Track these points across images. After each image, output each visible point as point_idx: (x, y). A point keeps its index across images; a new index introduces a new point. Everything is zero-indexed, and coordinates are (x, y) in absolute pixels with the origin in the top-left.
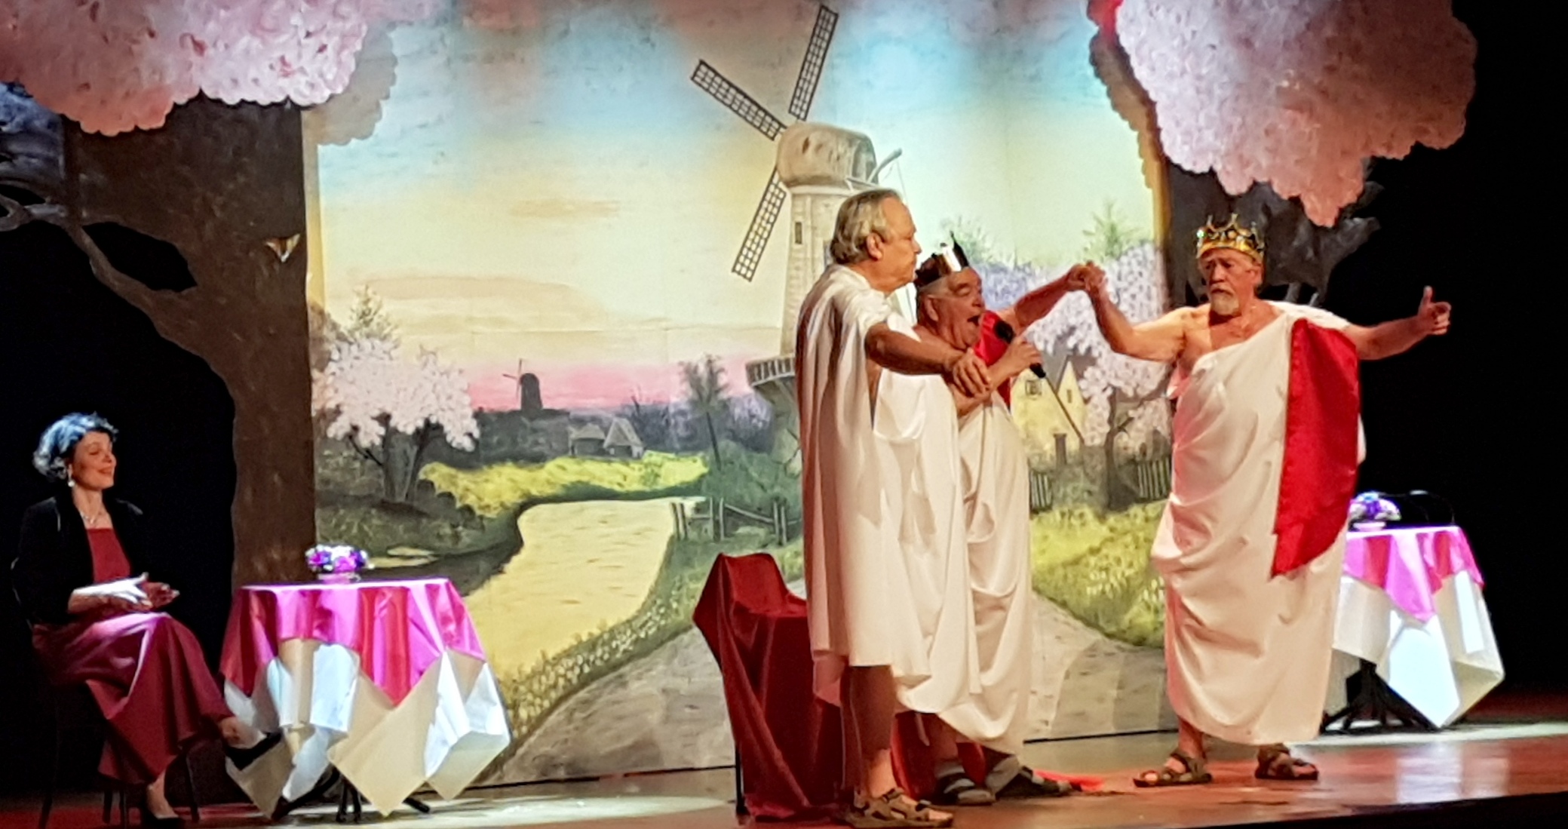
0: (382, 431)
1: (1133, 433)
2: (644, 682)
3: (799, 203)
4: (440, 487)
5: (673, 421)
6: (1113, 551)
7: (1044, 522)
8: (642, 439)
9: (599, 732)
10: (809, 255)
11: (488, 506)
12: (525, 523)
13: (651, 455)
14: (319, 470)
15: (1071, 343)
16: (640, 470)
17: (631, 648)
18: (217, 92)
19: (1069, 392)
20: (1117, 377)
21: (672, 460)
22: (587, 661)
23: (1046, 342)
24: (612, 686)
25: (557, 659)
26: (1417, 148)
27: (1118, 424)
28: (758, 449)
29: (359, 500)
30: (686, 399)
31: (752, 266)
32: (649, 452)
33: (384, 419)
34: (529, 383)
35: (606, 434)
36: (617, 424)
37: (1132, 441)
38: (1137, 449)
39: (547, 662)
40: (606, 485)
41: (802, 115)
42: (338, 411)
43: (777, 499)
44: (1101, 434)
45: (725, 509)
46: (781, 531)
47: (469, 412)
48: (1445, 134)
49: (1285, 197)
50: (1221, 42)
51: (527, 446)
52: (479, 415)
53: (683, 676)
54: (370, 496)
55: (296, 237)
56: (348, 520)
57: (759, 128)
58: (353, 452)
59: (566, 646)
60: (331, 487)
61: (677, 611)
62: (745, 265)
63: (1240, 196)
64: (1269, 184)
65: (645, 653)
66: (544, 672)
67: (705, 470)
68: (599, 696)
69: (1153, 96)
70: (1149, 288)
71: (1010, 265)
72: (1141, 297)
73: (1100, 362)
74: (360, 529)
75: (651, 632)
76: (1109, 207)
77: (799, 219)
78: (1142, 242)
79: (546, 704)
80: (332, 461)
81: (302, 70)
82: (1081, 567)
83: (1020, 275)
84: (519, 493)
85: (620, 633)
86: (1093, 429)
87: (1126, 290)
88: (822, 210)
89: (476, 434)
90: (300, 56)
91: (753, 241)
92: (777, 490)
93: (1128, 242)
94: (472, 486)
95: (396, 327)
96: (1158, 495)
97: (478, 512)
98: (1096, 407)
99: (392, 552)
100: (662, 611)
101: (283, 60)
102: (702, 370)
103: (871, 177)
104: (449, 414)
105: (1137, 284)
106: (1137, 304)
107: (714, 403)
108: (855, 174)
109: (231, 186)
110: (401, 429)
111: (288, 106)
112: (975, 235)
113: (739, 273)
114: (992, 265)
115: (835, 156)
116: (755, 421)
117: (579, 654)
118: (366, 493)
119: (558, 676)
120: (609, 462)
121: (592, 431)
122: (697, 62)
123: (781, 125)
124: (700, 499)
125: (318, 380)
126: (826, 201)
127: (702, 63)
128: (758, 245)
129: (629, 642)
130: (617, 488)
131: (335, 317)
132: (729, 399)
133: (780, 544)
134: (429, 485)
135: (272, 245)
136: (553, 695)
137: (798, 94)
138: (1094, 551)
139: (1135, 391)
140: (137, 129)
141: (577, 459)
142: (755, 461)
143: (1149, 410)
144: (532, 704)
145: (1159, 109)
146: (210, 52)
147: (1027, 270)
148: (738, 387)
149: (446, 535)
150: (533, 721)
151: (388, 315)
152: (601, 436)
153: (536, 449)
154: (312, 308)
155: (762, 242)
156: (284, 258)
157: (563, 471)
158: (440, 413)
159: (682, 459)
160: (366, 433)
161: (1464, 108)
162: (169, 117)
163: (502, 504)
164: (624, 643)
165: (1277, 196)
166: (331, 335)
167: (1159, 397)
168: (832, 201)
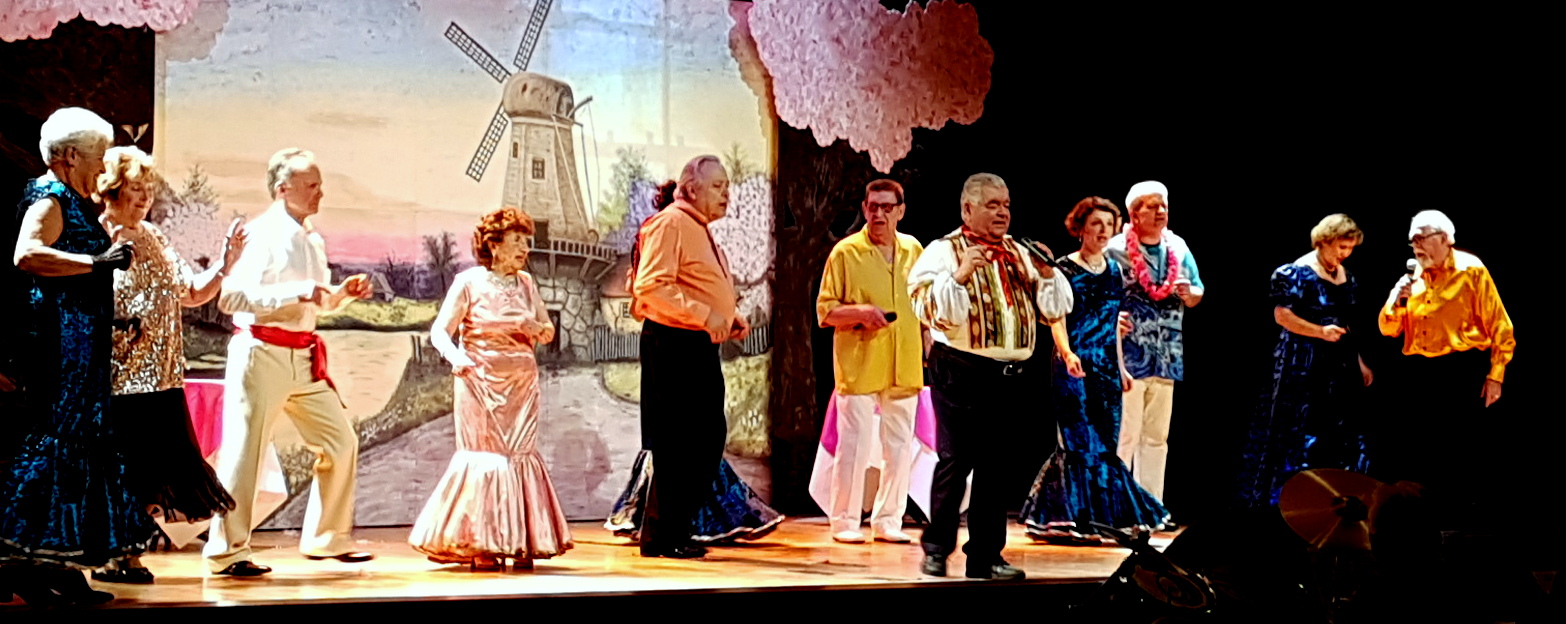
2: (383, 462)
3: (516, 128)
5: (416, 278)
8: (392, 289)
10: (522, 165)
13: (399, 301)
16: (390, 310)
17: (375, 437)
21: (412, 304)
26: (950, 123)
30: (425, 263)
31: (481, 171)
32: (397, 298)
40: (365, 320)
41: (523, 67)
49: (858, 150)
53: (412, 459)
55: (145, 127)
57: (491, 74)
61: (410, 413)
62: (476, 171)
63: (827, 147)
64: (847, 141)
65: (385, 441)
70: (760, 207)
72: (754, 212)
75: (390, 427)
76: (735, 149)
77: (517, 140)
78: (757, 174)
85: (368, 426)
87: (743, 207)
88: (533, 135)
91: (482, 153)
93: (748, 173)
95: (217, 196)
96: (757, 352)
99: (203, 358)
100: (400, 411)
102: (440, 243)
103: (570, 114)
105: (751, 204)
106: (751, 217)
107: (447, 266)
108: (558, 110)
109: (99, 85)
111: (146, 30)
112: (641, 160)
113: (471, 175)
115: (544, 98)
122: (449, 24)
123: (507, 72)
126: (536, 129)
127: (453, 24)
128: (486, 156)
129: (374, 433)
130: (373, 322)
131: (172, 186)
132: (458, 265)
135: (127, 130)
137: (521, 51)
139: (746, 277)
140: (29, 38)
143: (755, 291)
144: (299, 473)
150: (300, 485)
151: (212, 187)
155: (489, 155)
159: (421, 305)
162: (54, 31)
164: (370, 432)
165: (853, 150)
166: (169, 199)
167: (762, 283)
168: (541, 129)
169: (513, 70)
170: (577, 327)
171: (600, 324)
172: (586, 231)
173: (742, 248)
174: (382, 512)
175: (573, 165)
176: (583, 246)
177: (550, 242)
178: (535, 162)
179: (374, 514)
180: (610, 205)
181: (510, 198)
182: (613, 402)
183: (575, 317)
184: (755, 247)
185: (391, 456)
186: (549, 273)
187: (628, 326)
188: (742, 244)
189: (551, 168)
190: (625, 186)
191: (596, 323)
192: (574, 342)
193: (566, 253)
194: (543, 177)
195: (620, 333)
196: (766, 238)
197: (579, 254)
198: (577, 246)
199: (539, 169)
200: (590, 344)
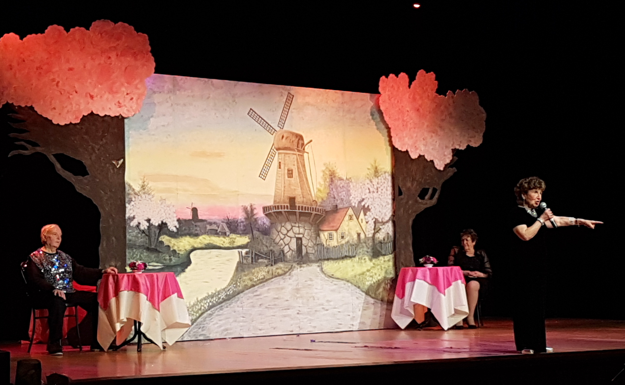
0: (148, 224)
1: (381, 233)
2: (227, 309)
3: (280, 155)
4: (166, 243)
5: (239, 225)
6: (374, 271)
7: (353, 261)
8: (229, 230)
9: (214, 324)
10: (283, 173)
11: (181, 250)
12: (192, 256)
13: (232, 235)
14: (128, 237)
15: (363, 204)
16: (229, 240)
17: (225, 298)
18: (97, 112)
19: (362, 220)
20: (376, 215)
21: (238, 237)
22: (211, 302)
23: (355, 203)
24: (219, 309)
25: (201, 300)
26: (468, 146)
27: (377, 230)
28: (266, 234)
29: (140, 246)
30: (244, 218)
31: (265, 175)
32: (231, 234)
33: (149, 221)
34: (195, 211)
35: (218, 227)
36: (222, 225)
37: (380, 236)
38: (382, 239)
39: (198, 301)
40: (218, 244)
41: (282, 127)
42: (134, 218)
43: (271, 250)
44: (371, 233)
45: (255, 253)
46: (272, 261)
47: (176, 219)
48: (476, 143)
49: (429, 160)
50: (410, 111)
51: (193, 231)
52: (179, 220)
53: (241, 307)
54: (143, 246)
55: (122, 160)
56: (136, 253)
57: (268, 131)
58: (138, 231)
59: (204, 296)
60: (131, 242)
61: (239, 286)
62: (263, 175)
63: (416, 159)
64: (424, 156)
65: (228, 300)
66: (197, 305)
67: (249, 241)
68: (214, 313)
69: (390, 126)
71: (345, 178)
72: (384, 190)
73: (371, 210)
74: (140, 256)
75: (231, 293)
76: (375, 161)
77: (280, 161)
78: (385, 172)
79: (198, 315)
80: (131, 234)
81: (125, 105)
82: (364, 276)
83: (348, 182)
84: (191, 246)
85: (221, 293)
86: (369, 232)
87: (380, 187)
88: (287, 158)
89: (178, 226)
90: (124, 100)
91: (266, 167)
92: (272, 248)
93: (381, 172)
94: (176, 243)
95: (153, 191)
96: (388, 253)
97: (178, 252)
98: (370, 224)
99: (150, 264)
100: (235, 286)
101: (119, 102)
102: (249, 208)
103: (303, 148)
104: (169, 220)
105: (383, 186)
106: (383, 192)
107: (252, 219)
108: (298, 147)
109: (101, 143)
110: (154, 224)
111: (120, 117)
112: (334, 168)
113: (261, 177)
114: (339, 178)
115: (291, 141)
116: (265, 225)
117: (208, 299)
118: (142, 244)
119: (201, 306)
120: (219, 237)
121: (214, 227)
122: (249, 109)
123: (275, 130)
124: (247, 250)
125: (128, 207)
126: (287, 155)
127: (251, 109)
129: (224, 295)
130: (221, 245)
131: (134, 187)
132: (257, 218)
133: (272, 265)
134: (162, 242)
135: (114, 162)
136: (200, 312)
137: (281, 120)
138: (368, 271)
139: (382, 219)
141: (209, 236)
142: (265, 238)
143: (386, 226)
144: (193, 315)
145: (392, 130)
146: (95, 99)
147: (350, 180)
148: (260, 214)
149: (167, 259)
150: (193, 320)
151: (151, 187)
152: (217, 228)
153: (196, 232)
154: (127, 184)
155: (269, 168)
156: (118, 167)
157: (205, 239)
158: (166, 219)
159: (242, 237)
160: (143, 225)
161: (482, 134)
162: (81, 119)
163: (185, 250)
164: (222, 296)
165: (427, 160)
166: (132, 193)
167: (389, 222)
168: (290, 155)
169: (278, 129)
170: (309, 245)
171: (320, 243)
172: (312, 201)
173: (380, 207)
174: (229, 331)
175: (305, 171)
176: (311, 208)
177: (296, 207)
178: (288, 170)
179: (225, 333)
180: (322, 189)
181: (279, 187)
182: (326, 278)
183: (309, 240)
184: (385, 206)
185: (232, 306)
186: (296, 221)
187: (332, 244)
188: (380, 204)
189: (295, 173)
190: (328, 180)
191: (317, 243)
192: (309, 252)
193: (304, 211)
194: (292, 177)
195: (328, 246)
196: (390, 201)
197: (309, 211)
198: (308, 208)
199: (290, 173)
200: (315, 251)
